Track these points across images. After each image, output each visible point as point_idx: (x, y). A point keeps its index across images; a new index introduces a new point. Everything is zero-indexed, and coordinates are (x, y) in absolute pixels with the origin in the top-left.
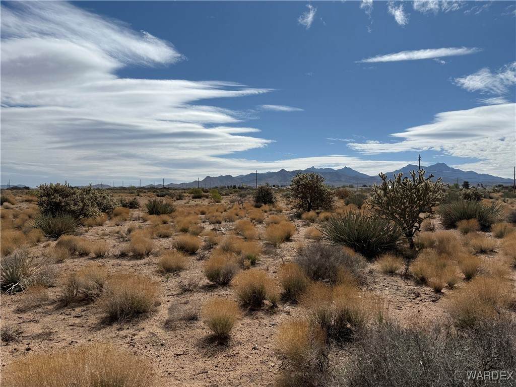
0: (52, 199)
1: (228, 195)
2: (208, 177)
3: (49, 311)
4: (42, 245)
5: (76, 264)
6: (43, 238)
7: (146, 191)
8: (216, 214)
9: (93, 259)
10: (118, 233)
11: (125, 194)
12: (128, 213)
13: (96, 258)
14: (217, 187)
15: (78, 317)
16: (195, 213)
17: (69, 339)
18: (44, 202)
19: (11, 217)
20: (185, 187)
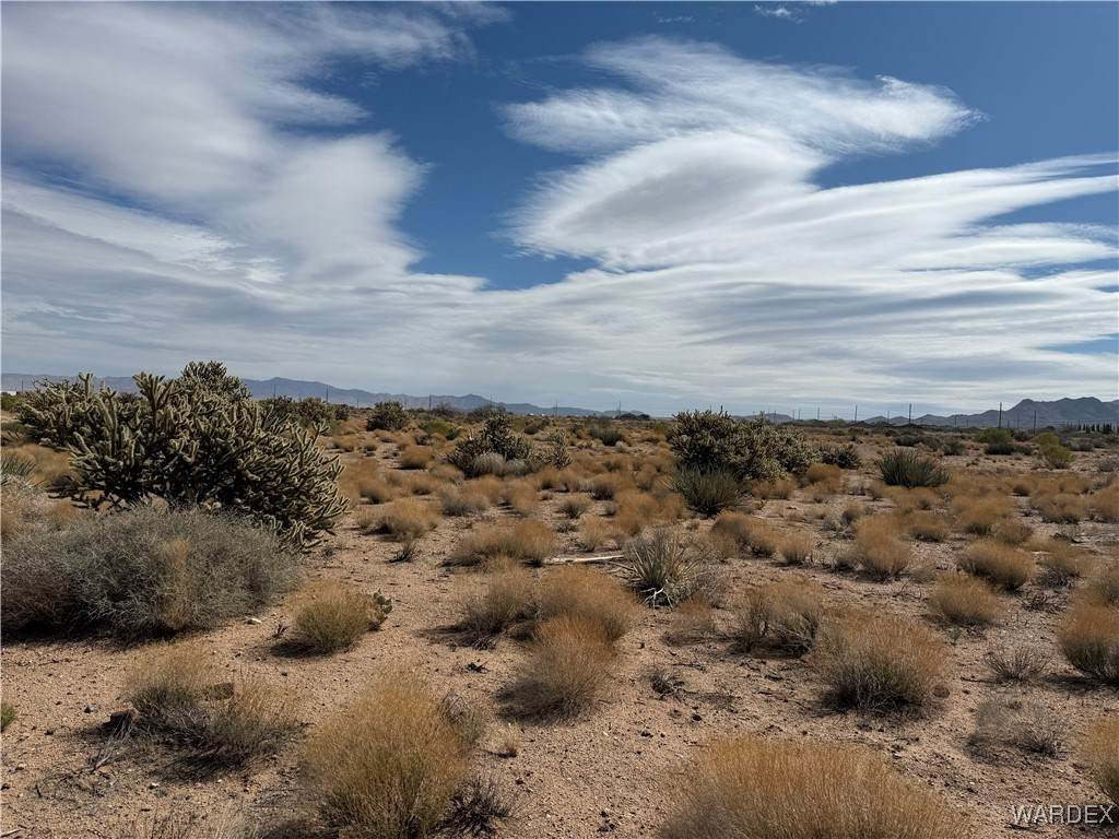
0: (697, 440)
1: (1089, 450)
2: (1027, 403)
3: (719, 652)
4: (685, 524)
5: (753, 569)
6: (686, 513)
7: (869, 430)
8: (1058, 497)
9: (781, 565)
10: (822, 517)
11: (824, 436)
12: (837, 477)
13: (788, 565)
14: (1052, 428)
15: (775, 679)
16: (999, 489)
17: (766, 719)
18: (684, 444)
19: (630, 467)
20: (960, 425)
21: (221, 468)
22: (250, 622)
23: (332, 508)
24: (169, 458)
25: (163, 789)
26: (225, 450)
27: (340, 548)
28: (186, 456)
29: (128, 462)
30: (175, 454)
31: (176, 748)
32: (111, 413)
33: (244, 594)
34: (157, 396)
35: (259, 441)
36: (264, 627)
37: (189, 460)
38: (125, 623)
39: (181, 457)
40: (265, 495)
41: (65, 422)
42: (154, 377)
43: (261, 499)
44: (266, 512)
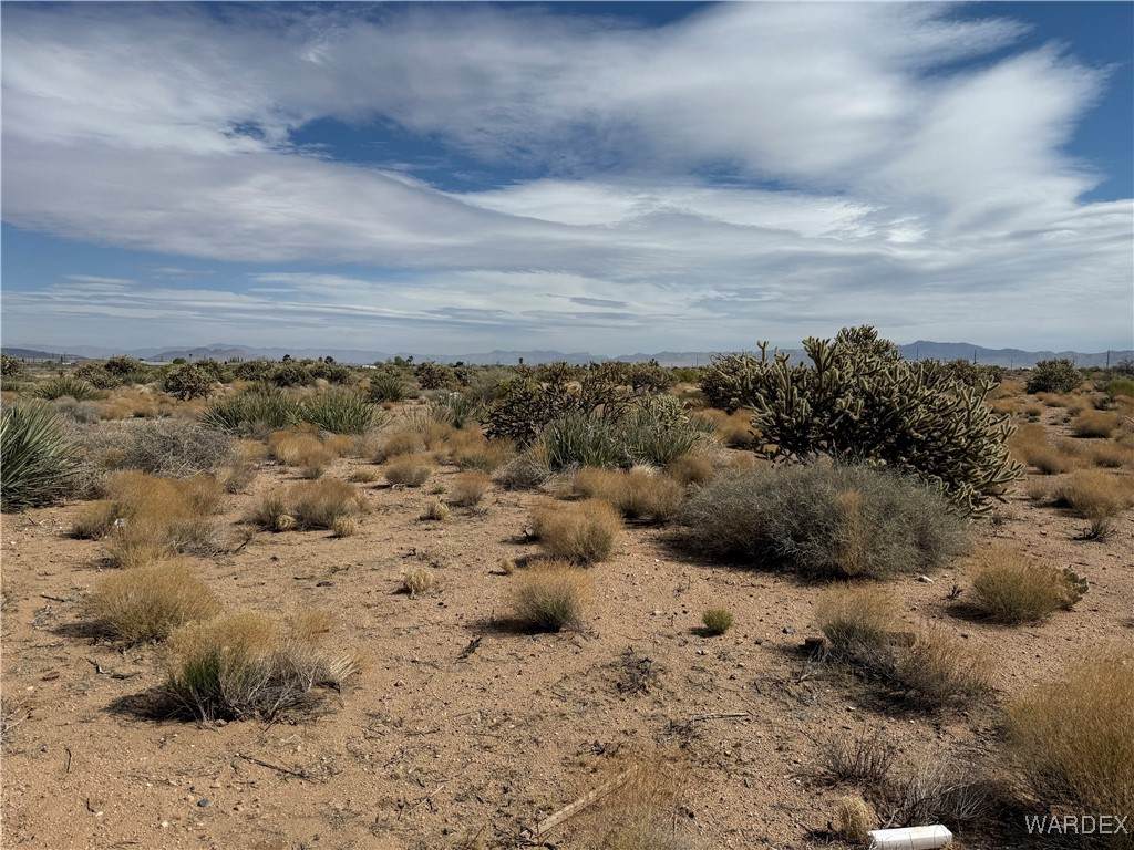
21: (883, 428)
22: (921, 580)
23: (1002, 474)
24: (834, 417)
25: (859, 714)
26: (889, 408)
27: (1010, 518)
28: (852, 414)
29: (799, 419)
30: (841, 412)
31: (866, 681)
32: (785, 376)
33: (915, 551)
34: (823, 359)
35: (923, 400)
36: (937, 586)
37: (856, 418)
38: (807, 562)
39: (847, 416)
40: (930, 455)
41: (747, 384)
42: (820, 341)
43: (925, 459)
44: (930, 472)
